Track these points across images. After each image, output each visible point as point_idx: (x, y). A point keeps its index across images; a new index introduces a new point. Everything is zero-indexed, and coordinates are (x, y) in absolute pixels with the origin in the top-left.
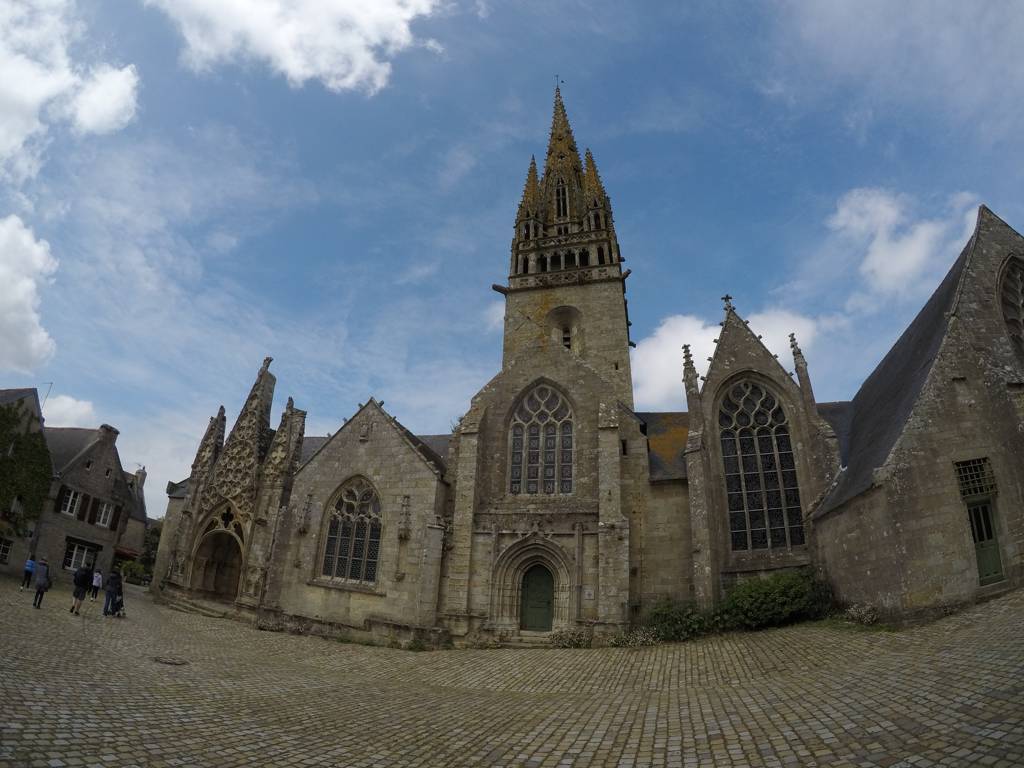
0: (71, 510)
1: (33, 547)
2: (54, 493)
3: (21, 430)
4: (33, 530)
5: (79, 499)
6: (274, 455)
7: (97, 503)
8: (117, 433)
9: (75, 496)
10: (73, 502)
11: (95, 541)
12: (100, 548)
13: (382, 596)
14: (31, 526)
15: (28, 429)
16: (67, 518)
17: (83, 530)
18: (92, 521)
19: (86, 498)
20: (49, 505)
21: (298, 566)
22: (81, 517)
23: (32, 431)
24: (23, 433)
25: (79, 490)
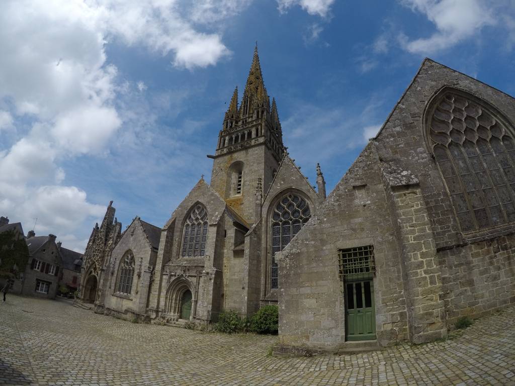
0: (38, 268)
1: (23, 283)
2: (30, 262)
3: (16, 238)
4: (23, 276)
5: (41, 264)
6: (109, 242)
7: (48, 265)
8: (56, 237)
9: (40, 263)
10: (39, 265)
11: (48, 281)
12: (50, 283)
13: (132, 300)
14: (22, 275)
15: (18, 238)
16: (37, 272)
17: (43, 277)
18: (47, 272)
19: (44, 264)
20: (28, 267)
21: (110, 288)
22: (42, 271)
23: (20, 239)
24: (16, 240)
25: (40, 260)
